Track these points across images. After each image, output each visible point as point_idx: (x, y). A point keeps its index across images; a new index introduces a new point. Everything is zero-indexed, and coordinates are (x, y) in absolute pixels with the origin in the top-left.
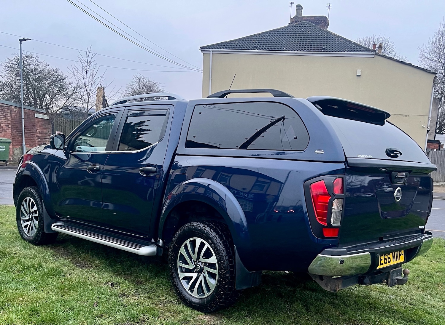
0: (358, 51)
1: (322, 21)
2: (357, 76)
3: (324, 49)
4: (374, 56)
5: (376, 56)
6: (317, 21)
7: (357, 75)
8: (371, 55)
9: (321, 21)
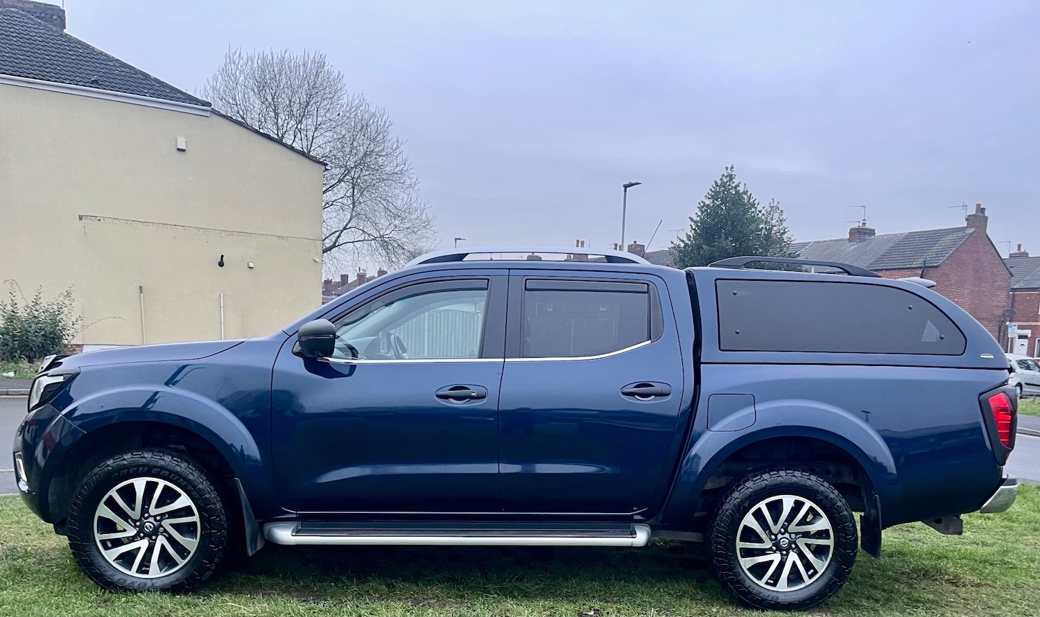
0: (165, 97)
1: (55, 17)
2: (179, 150)
3: (95, 82)
4: (208, 114)
5: (212, 114)
6: (40, 14)
7: (179, 147)
8: (201, 111)
9: (53, 15)
